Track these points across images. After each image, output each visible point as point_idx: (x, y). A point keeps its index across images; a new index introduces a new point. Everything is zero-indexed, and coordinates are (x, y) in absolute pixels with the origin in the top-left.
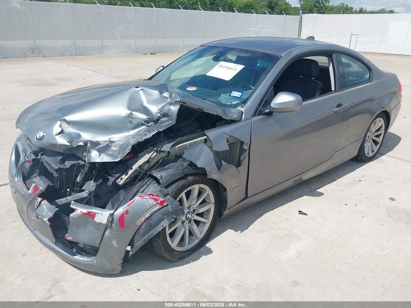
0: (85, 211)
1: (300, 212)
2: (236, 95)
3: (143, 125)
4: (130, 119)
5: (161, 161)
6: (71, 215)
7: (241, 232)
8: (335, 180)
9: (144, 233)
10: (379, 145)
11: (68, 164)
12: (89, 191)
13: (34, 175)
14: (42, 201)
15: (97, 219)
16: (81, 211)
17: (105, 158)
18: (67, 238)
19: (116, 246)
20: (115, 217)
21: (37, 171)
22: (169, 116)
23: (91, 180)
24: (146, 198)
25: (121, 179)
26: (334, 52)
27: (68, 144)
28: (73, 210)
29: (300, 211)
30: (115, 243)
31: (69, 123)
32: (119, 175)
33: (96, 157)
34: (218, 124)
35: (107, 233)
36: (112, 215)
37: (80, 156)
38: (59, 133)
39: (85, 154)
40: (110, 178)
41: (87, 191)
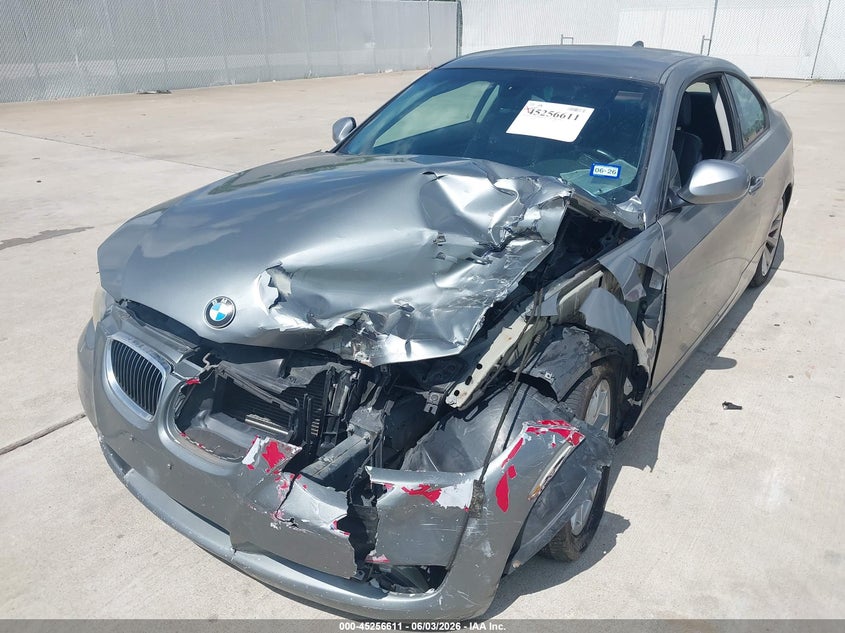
0: (412, 485)
1: (729, 406)
2: (605, 174)
3: (470, 260)
4: (440, 250)
5: (538, 339)
6: (380, 502)
7: (652, 468)
8: (734, 330)
9: (548, 513)
10: (774, 250)
11: (303, 375)
12: (373, 434)
13: (201, 414)
14: (294, 480)
15: (446, 500)
16: (404, 488)
17: (421, 352)
18: (375, 559)
19: (489, 555)
20: (485, 486)
21: (208, 402)
22: (538, 234)
23: (365, 404)
24: (544, 432)
25: (457, 393)
26: (723, 72)
27: (310, 326)
28: (380, 490)
29: (725, 404)
30: (487, 550)
31: (288, 273)
32: (450, 384)
33: (395, 350)
34: (603, 241)
35: (470, 529)
36: (479, 484)
37: (337, 351)
38: (276, 303)
39: (349, 344)
40: (425, 394)
41: (367, 435)
